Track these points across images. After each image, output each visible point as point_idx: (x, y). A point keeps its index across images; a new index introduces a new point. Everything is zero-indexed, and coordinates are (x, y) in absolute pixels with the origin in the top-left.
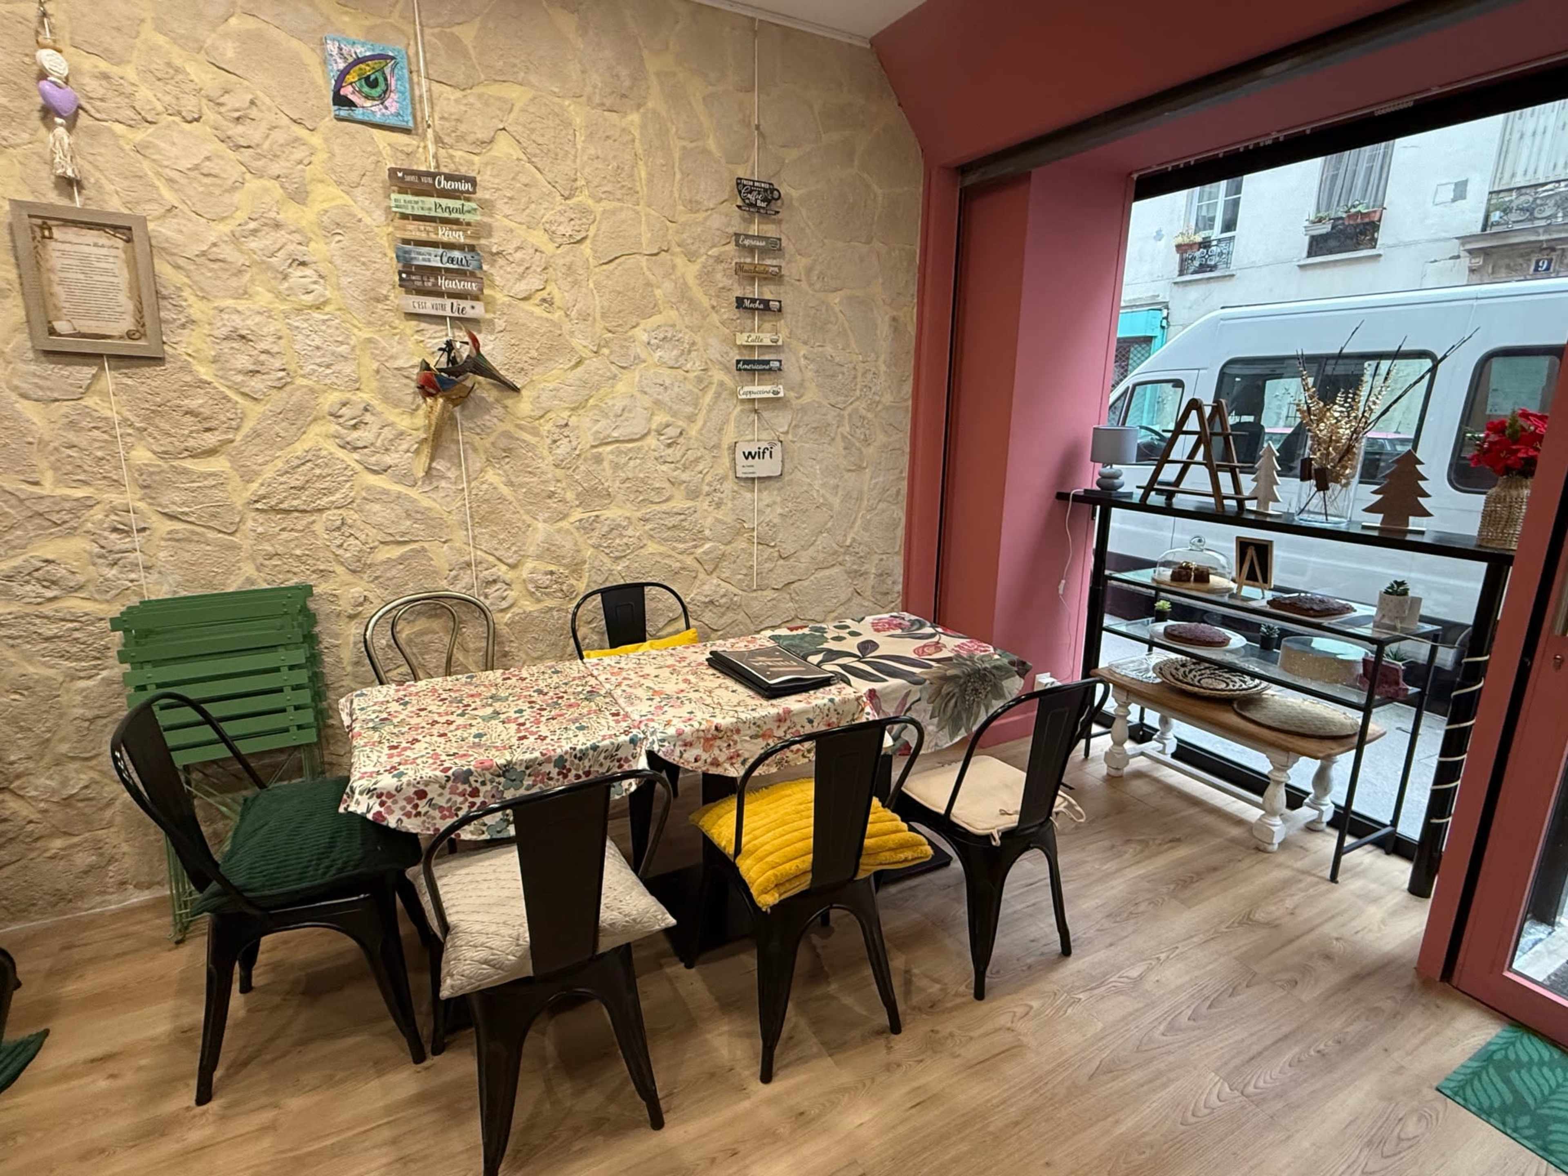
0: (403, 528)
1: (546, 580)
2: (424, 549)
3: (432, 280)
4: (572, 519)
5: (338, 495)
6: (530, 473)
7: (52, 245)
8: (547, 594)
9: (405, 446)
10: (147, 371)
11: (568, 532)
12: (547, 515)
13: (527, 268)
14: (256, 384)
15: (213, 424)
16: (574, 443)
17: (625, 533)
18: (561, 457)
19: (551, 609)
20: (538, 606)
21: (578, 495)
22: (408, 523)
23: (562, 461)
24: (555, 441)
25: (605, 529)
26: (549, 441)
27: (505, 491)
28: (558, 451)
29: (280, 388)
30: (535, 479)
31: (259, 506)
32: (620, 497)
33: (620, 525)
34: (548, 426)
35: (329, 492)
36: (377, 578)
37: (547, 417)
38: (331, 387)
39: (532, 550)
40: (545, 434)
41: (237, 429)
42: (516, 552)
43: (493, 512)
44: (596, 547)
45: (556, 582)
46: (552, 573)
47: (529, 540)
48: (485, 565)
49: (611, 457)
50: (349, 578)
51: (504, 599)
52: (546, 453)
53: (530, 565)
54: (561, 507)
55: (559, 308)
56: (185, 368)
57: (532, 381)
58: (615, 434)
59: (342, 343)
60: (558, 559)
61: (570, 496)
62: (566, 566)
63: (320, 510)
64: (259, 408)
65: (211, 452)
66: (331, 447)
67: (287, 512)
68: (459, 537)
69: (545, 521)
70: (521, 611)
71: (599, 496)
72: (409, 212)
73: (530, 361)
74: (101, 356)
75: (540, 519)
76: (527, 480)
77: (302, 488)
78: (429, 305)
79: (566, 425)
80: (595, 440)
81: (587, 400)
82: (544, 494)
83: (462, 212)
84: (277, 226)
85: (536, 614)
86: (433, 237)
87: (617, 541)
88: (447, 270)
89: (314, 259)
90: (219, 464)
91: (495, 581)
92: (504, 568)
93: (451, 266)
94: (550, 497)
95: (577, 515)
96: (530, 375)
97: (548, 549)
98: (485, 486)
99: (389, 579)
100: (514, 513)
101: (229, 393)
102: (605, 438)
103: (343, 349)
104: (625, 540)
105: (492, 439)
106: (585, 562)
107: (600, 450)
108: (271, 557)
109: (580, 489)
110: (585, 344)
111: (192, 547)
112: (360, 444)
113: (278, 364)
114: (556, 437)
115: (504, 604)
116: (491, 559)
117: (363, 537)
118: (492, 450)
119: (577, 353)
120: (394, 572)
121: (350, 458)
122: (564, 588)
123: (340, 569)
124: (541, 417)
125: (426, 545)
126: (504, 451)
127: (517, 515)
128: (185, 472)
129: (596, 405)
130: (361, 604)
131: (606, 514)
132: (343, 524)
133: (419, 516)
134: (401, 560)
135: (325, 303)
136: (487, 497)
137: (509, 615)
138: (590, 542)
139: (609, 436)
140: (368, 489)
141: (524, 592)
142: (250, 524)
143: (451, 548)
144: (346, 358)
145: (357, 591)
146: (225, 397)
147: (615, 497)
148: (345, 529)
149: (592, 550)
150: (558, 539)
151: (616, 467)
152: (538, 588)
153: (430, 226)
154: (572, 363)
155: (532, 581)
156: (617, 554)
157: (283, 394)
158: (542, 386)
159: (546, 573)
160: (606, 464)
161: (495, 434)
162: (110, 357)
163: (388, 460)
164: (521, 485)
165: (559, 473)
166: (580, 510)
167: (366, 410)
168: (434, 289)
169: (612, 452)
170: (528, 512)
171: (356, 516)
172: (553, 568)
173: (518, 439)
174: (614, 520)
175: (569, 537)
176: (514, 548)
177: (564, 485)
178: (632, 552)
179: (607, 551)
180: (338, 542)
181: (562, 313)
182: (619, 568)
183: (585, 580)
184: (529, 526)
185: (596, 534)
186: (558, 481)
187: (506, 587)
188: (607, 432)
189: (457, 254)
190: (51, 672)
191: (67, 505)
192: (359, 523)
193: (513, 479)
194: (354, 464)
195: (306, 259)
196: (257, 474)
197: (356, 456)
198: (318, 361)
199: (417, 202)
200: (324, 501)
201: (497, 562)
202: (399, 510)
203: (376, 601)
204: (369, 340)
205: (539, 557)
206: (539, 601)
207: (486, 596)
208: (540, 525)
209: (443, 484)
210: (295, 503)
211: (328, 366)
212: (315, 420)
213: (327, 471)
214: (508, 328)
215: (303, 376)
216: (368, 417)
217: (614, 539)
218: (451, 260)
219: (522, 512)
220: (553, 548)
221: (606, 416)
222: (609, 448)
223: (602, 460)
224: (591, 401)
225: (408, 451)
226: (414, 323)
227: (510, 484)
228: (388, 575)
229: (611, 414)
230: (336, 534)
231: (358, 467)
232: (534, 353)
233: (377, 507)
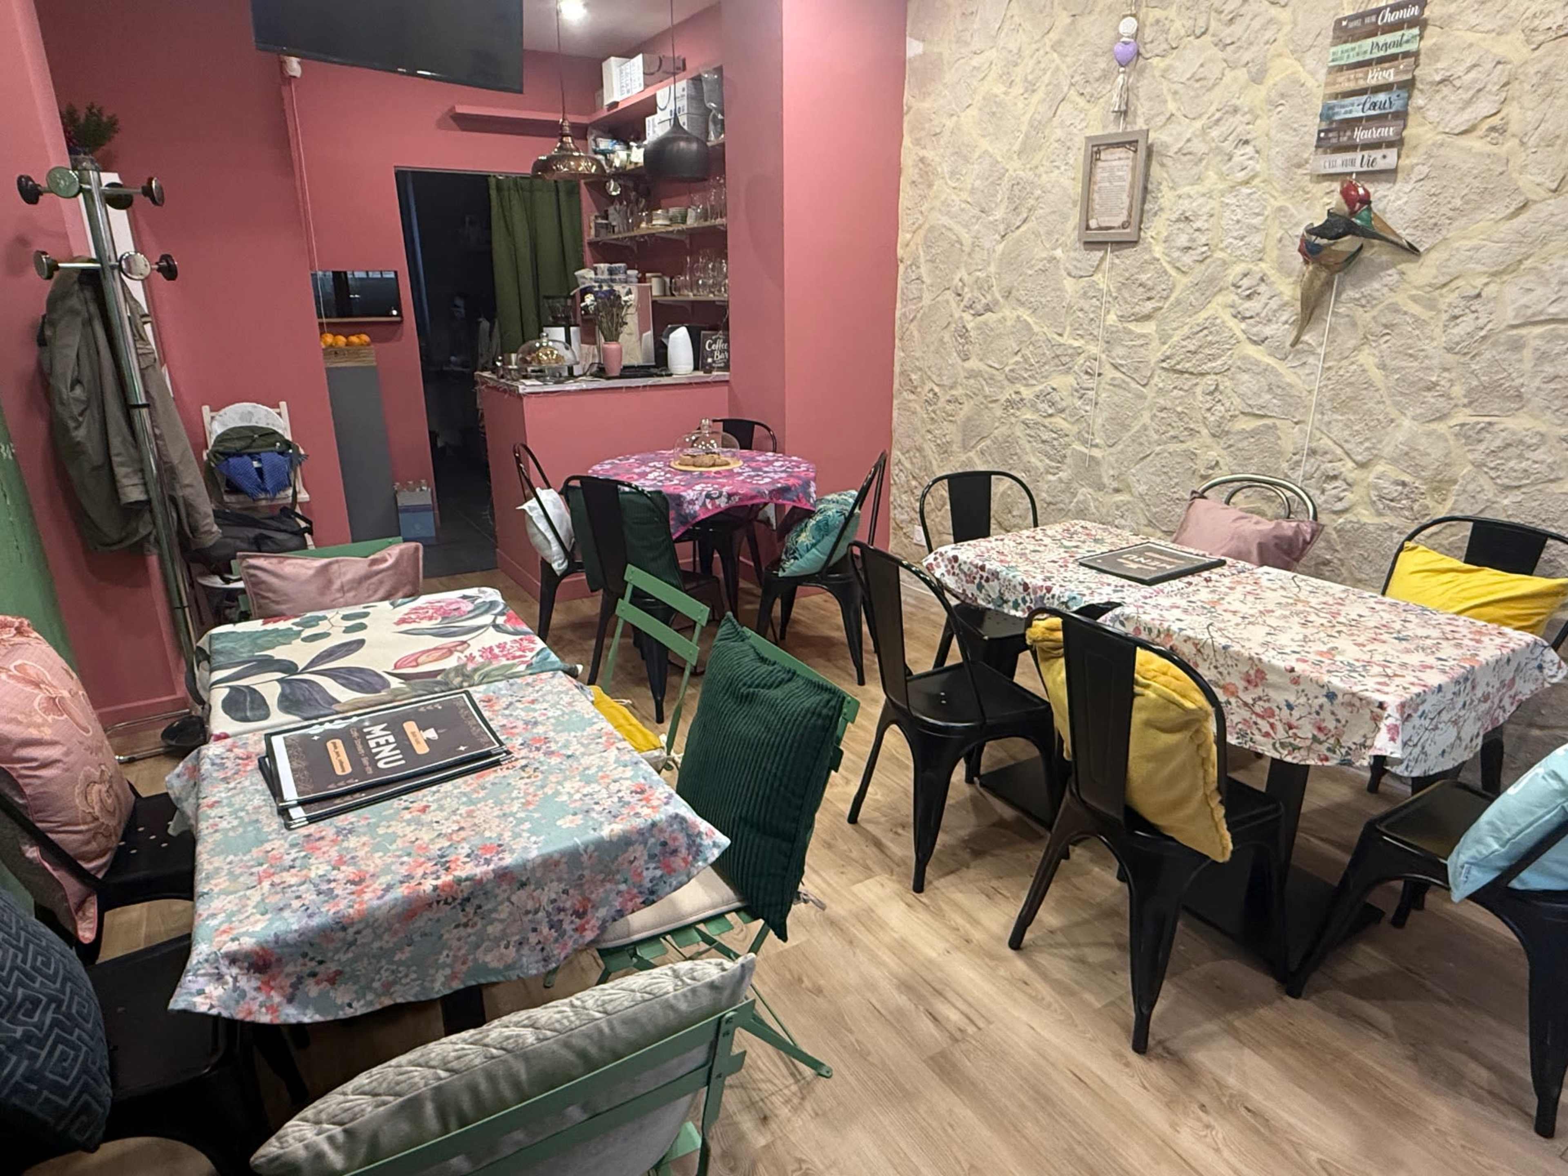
0: (1261, 401)
1: (1395, 491)
2: (1275, 426)
3: (1348, 133)
4: (1453, 422)
5: (1219, 362)
6: (1411, 355)
7: (1100, 164)
8: (1392, 509)
9: (1284, 318)
10: (1127, 252)
11: (1442, 437)
12: (1418, 411)
13: (1479, 90)
14: (1187, 259)
15: (1152, 294)
16: (1481, 322)
17: (1528, 454)
18: (1457, 339)
19: (1391, 528)
20: (1377, 520)
21: (1470, 391)
22: (1268, 397)
23: (1458, 343)
24: (1456, 317)
25: (1498, 443)
26: (1445, 317)
27: (1376, 375)
28: (1455, 331)
29: (1202, 261)
30: (1415, 364)
31: (1164, 365)
32: (1538, 401)
33: (1521, 442)
34: (1452, 298)
35: (1213, 358)
36: (1230, 446)
37: (1453, 285)
38: (1239, 259)
39: (1387, 450)
40: (1444, 307)
41: (1166, 298)
42: (1367, 449)
43: (1354, 399)
44: (1479, 466)
45: (1408, 497)
46: (1404, 484)
47: (1387, 438)
48: (1329, 457)
49: (1538, 342)
50: (1209, 440)
51: (1341, 499)
52: (1438, 331)
53: (1380, 468)
54: (1441, 403)
55: (1513, 136)
56: (1149, 250)
57: (1445, 239)
58: (1553, 310)
59: (1258, 214)
60: (1417, 469)
61: (1458, 391)
62: (1425, 480)
63: (1202, 374)
64: (1185, 280)
65: (1148, 317)
66: (1226, 316)
67: (1182, 372)
68: (1313, 418)
69: (1414, 419)
70: (1355, 519)
71: (1504, 398)
72: (1342, 63)
73: (1451, 214)
74: (1106, 243)
75: (1409, 414)
76: (1404, 364)
77: (1195, 353)
78: (1339, 162)
79: (1479, 295)
80: (1516, 317)
81: (1520, 262)
82: (1421, 385)
83: (1399, 44)
84: (1236, 110)
85: (1371, 528)
86: (1362, 84)
87: (1512, 464)
88: (1369, 118)
89: (1254, 135)
90: (1149, 328)
91: (1335, 478)
92: (1350, 465)
93: (1372, 113)
94: (1429, 389)
95: (1462, 416)
96: (1444, 232)
97: (1407, 454)
98: (1354, 367)
99: (1239, 449)
100: (1379, 402)
101: (1169, 268)
102: (1534, 315)
103: (1256, 221)
104: (1524, 465)
105: (1374, 312)
106: (1455, 482)
107: (1523, 331)
108: (1163, 409)
109: (1475, 383)
110: (1539, 179)
111: (1121, 391)
112: (1248, 314)
113: (1203, 240)
114: (1457, 312)
115: (1339, 506)
116: (1339, 451)
117: (1228, 405)
118: (1372, 324)
119: (1521, 194)
120: (1245, 443)
121: (1237, 327)
122: (1416, 507)
123: (1205, 432)
124: (1445, 285)
125: (1278, 423)
126: (1386, 326)
127: (1381, 406)
128: (1130, 332)
129: (1535, 268)
130: (1212, 468)
131: (1510, 423)
132: (1216, 389)
133: (1279, 391)
134: (1254, 433)
135: (1253, 177)
136: (1353, 379)
137: (1341, 520)
138: (1470, 457)
139: (1541, 313)
140: (1244, 358)
141: (1366, 499)
142: (1156, 379)
143: (1301, 430)
144: (1258, 230)
145: (1213, 454)
146: (1165, 272)
147: (1529, 400)
148: (1216, 394)
149: (1470, 467)
150: (1423, 443)
151: (1543, 357)
152: (1381, 498)
153: (1360, 73)
154: (1512, 209)
155: (1376, 487)
156: (1506, 481)
157: (1203, 267)
158: (1457, 245)
159: (1397, 483)
160: (1527, 353)
161: (1380, 307)
162: (1112, 243)
163: (1268, 331)
164: (1395, 370)
165: (1450, 358)
166: (1468, 411)
167: (1262, 280)
168: (1351, 142)
169: (1541, 336)
170: (1396, 404)
171: (1228, 384)
172: (1407, 478)
173: (1406, 313)
174: (1514, 433)
175: (1441, 444)
176: (1367, 444)
177: (1453, 375)
178: (1533, 484)
179: (1493, 474)
180: (1208, 406)
181: (1516, 141)
182: (1506, 502)
183: (1449, 504)
184: (1392, 421)
185: (1482, 447)
186: (1446, 370)
187: (1345, 486)
188: (1540, 308)
189: (1382, 97)
190: (1039, 464)
191: (1070, 351)
192: (1229, 390)
193: (1388, 361)
194: (1239, 334)
195: (1249, 137)
196: (1170, 337)
197: (1243, 326)
198: (1235, 234)
199: (1353, 49)
200: (1205, 368)
201: (1344, 456)
202: (1264, 382)
203: (1225, 468)
204: (1280, 209)
205: (1394, 461)
206: (1380, 514)
207: (1323, 492)
208: (1407, 423)
209: (1311, 360)
210: (1188, 365)
211: (1242, 239)
212: (1220, 290)
213: (1217, 338)
214: (1433, 174)
215: (1222, 250)
216: (1262, 288)
217: (1508, 459)
218: (1374, 105)
219: (1388, 402)
220: (1412, 454)
221: (1547, 283)
222: (1538, 330)
223: (1523, 346)
224: (1527, 264)
225: (1286, 322)
226: (1326, 184)
227: (1383, 367)
228: (1240, 446)
229: (1555, 281)
230: (1209, 398)
231: (1243, 337)
232: (1458, 202)
233: (1245, 377)
